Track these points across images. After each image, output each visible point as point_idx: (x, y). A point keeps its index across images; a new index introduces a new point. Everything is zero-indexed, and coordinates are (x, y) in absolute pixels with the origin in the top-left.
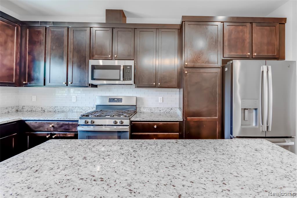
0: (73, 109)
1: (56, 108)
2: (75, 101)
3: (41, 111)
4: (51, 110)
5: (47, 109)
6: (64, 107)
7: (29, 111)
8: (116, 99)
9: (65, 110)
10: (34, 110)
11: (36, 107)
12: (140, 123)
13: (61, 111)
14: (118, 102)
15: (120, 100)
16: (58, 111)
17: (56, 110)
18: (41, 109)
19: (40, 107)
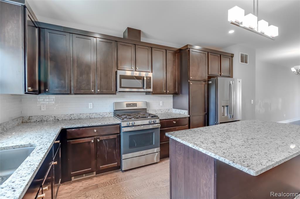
0: (90, 115)
1: (72, 116)
2: (92, 108)
3: (54, 120)
4: (66, 118)
5: (61, 118)
6: (81, 114)
7: (37, 121)
8: (132, 104)
9: (82, 117)
10: (45, 119)
11: (47, 116)
12: (164, 121)
13: (78, 118)
14: (133, 107)
15: (135, 105)
16: (74, 118)
17: (73, 118)
18: (54, 118)
19: (53, 116)
